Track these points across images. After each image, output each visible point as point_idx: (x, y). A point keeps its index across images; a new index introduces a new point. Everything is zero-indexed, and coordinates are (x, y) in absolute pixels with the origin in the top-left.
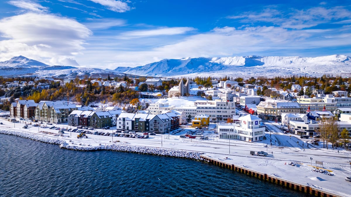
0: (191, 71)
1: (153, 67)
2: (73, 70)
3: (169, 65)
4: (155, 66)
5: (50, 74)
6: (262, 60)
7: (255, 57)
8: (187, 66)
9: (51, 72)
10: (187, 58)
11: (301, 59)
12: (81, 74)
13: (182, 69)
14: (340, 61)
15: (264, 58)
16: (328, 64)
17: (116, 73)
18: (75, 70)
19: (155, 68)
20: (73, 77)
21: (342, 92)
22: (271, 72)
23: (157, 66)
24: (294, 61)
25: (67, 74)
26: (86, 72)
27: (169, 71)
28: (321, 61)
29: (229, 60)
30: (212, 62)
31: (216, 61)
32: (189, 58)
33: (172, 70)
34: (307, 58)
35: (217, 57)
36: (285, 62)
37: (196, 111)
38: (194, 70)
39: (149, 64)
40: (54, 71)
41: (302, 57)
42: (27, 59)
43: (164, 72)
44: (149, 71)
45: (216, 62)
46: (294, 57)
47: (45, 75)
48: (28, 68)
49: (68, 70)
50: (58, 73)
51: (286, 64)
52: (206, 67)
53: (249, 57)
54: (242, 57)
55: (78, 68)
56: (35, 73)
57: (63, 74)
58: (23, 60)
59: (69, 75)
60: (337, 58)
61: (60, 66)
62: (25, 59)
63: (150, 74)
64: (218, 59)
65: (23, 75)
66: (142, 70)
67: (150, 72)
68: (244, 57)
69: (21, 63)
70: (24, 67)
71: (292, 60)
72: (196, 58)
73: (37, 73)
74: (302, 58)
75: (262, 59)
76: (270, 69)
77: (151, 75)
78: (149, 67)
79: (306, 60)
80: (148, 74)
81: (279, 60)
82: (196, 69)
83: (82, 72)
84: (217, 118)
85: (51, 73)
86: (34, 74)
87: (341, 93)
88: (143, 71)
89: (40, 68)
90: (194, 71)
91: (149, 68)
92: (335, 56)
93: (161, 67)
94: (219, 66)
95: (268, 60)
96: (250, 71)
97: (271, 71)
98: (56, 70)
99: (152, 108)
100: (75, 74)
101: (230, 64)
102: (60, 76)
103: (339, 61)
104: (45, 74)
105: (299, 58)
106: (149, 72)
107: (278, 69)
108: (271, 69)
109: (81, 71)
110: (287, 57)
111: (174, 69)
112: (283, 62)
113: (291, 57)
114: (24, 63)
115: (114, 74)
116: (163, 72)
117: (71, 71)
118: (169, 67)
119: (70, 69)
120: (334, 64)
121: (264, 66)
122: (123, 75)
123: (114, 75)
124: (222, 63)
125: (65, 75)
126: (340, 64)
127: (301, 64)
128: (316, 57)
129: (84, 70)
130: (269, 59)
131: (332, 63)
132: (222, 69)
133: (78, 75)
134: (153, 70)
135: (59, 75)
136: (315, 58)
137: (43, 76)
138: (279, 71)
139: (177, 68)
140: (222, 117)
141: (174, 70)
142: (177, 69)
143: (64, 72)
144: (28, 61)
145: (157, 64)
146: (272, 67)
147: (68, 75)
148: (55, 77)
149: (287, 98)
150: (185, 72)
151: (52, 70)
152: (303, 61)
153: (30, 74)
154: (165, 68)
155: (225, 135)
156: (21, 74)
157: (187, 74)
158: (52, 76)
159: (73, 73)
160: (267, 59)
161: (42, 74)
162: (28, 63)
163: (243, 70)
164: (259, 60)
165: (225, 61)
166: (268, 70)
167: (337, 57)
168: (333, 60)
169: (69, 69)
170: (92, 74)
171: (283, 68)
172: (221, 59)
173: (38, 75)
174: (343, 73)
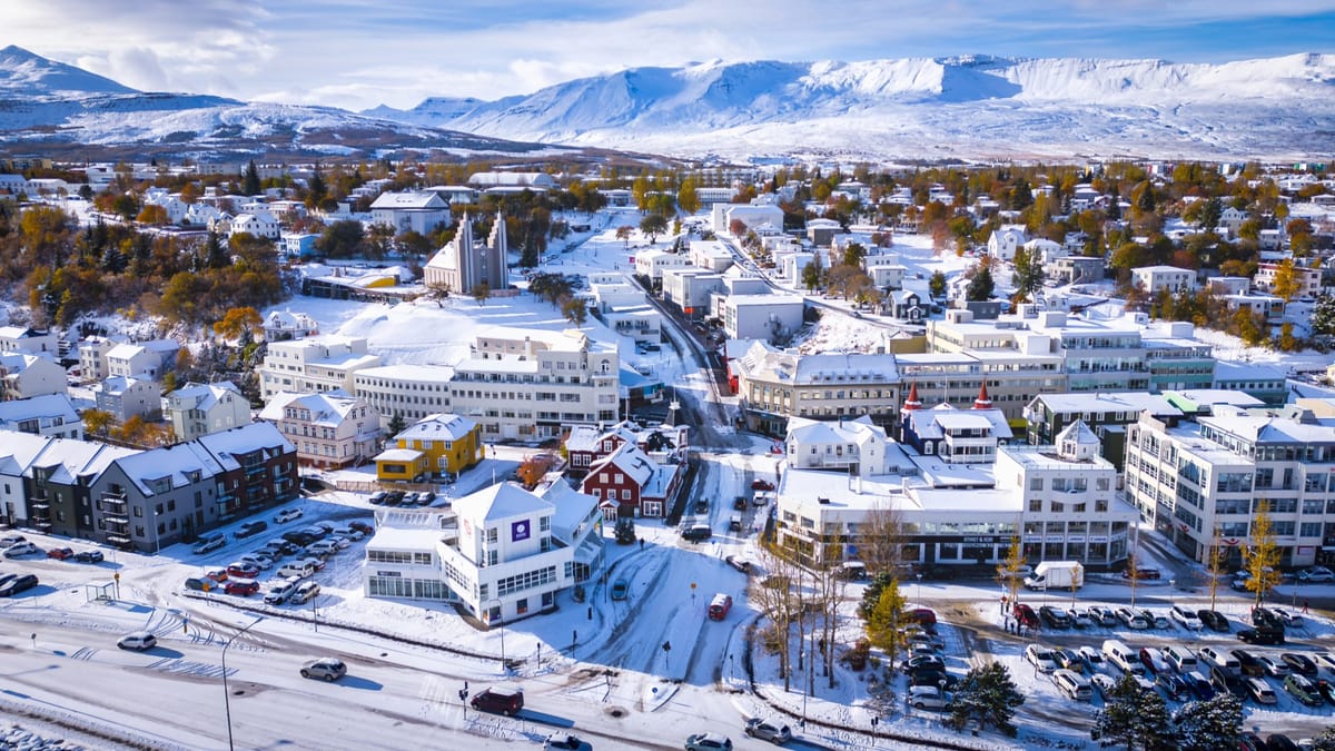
0: (722, 117)
1: (567, 102)
2: (226, 114)
3: (633, 91)
4: (576, 95)
5: (130, 131)
6: (1010, 75)
7: (982, 62)
8: (709, 95)
9: (132, 119)
10: (708, 66)
11: (1165, 71)
12: (258, 132)
13: (688, 110)
14: (1319, 80)
15: (1019, 68)
16: (1269, 93)
17: (404, 127)
18: (234, 111)
19: (575, 105)
20: (222, 142)
21: (1169, 275)
22: (1039, 126)
23: (585, 97)
24: (1137, 79)
25: (197, 130)
26: (280, 121)
27: (633, 117)
28: (1245, 81)
29: (879, 71)
30: (809, 81)
31: (827, 76)
32: (717, 63)
33: (646, 115)
34: (1192, 65)
35: (829, 62)
36: (1103, 82)
37: (446, 389)
38: (736, 114)
39: (550, 88)
40: (144, 114)
41: (1170, 63)
42: (42, 62)
43: (614, 123)
44: (551, 118)
45: (825, 80)
46: (1138, 61)
47: (109, 134)
48: (38, 104)
49: (204, 114)
50: (161, 125)
51: (1104, 92)
52: (786, 104)
53: (961, 61)
54: (930, 61)
55: (245, 104)
56: (68, 122)
57: (182, 128)
58: (25, 65)
59: (206, 135)
60: (1309, 68)
61: (168, 97)
62: (33, 63)
63: (554, 130)
64: (832, 69)
65: (18, 131)
66: (522, 111)
67: (556, 120)
68: (938, 62)
69: (15, 76)
70: (19, 97)
71: (1133, 74)
72: (744, 65)
73: (73, 123)
74: (1171, 67)
75: (1013, 68)
76: (1038, 113)
77: (559, 134)
78: (552, 99)
79: (1186, 75)
80: (549, 131)
81: (1081, 74)
82: (745, 112)
83: (263, 123)
84: (538, 423)
85: (133, 126)
86: (61, 129)
87: (1165, 278)
88: (529, 116)
89: (88, 101)
90: (735, 121)
91: (553, 104)
92: (1300, 57)
93: (601, 99)
94: (838, 97)
95: (1035, 71)
96: (956, 120)
97: (1041, 121)
98: (155, 113)
99: (277, 367)
100: (233, 132)
101: (881, 89)
102: (168, 136)
103: (1315, 80)
104: (106, 128)
105: (1158, 66)
106: (551, 123)
107: (1070, 114)
108: (1043, 114)
109: (257, 119)
110: (1112, 63)
111: (653, 109)
112: (1097, 83)
113: (1127, 62)
114: (28, 80)
115: (398, 131)
116: (609, 121)
117: (216, 116)
118: (633, 102)
119: (211, 109)
120: (1294, 94)
121: (1016, 98)
122: (434, 135)
123: (395, 134)
124: (851, 85)
125: (191, 135)
126: (1318, 92)
127: (1167, 90)
128: (1225, 62)
129: (272, 113)
130: (1038, 70)
131: (1286, 89)
132: (850, 109)
133: (245, 134)
134: (568, 113)
135: (165, 134)
136: (1222, 67)
137: (101, 137)
138: (1075, 120)
139: (666, 106)
140: (560, 420)
141: (652, 116)
142: (665, 111)
143: (185, 120)
144: (45, 71)
145: (584, 88)
146: (1047, 103)
147: (202, 133)
148: (147, 141)
149: (907, 313)
150: (700, 125)
151: (139, 113)
152: (1176, 77)
153: (44, 129)
154: (617, 106)
155: (394, 579)
156: (8, 128)
157: (707, 130)
158: (135, 139)
159: (224, 126)
160: (1032, 70)
161: (97, 128)
162: (44, 80)
163: (930, 115)
164: (1001, 75)
165: (861, 78)
166: (1029, 117)
167: (1308, 63)
168: (1290, 76)
169: (208, 106)
170: (305, 129)
171: (1090, 110)
172: (847, 68)
173: (80, 134)
174: (1324, 129)
